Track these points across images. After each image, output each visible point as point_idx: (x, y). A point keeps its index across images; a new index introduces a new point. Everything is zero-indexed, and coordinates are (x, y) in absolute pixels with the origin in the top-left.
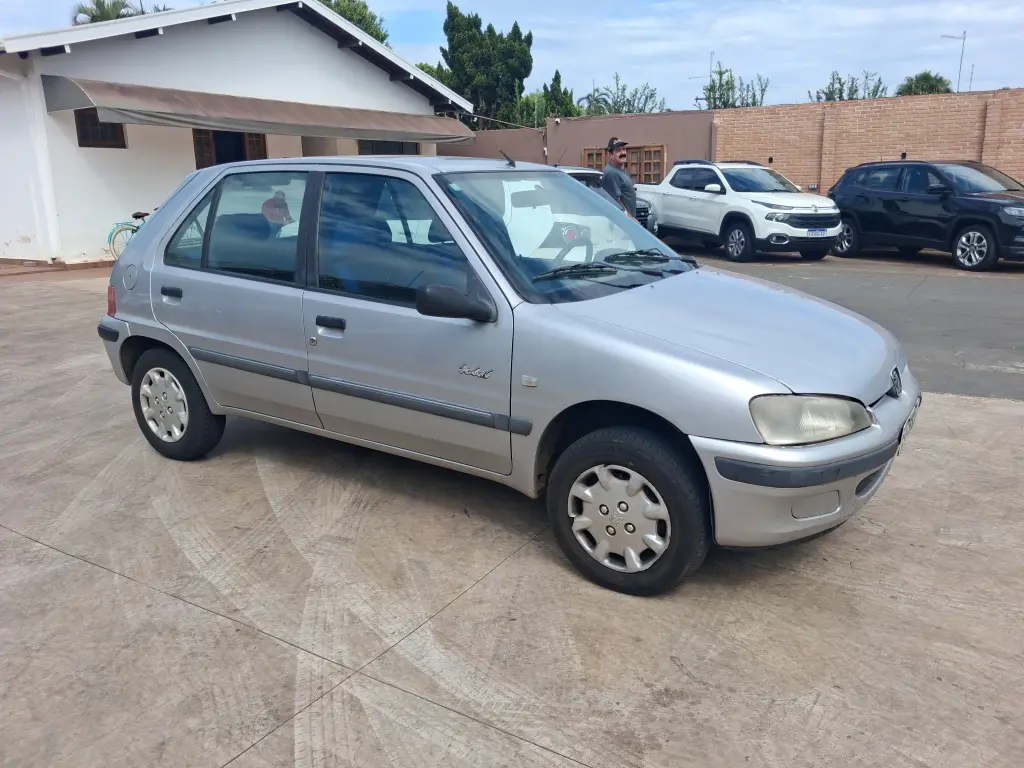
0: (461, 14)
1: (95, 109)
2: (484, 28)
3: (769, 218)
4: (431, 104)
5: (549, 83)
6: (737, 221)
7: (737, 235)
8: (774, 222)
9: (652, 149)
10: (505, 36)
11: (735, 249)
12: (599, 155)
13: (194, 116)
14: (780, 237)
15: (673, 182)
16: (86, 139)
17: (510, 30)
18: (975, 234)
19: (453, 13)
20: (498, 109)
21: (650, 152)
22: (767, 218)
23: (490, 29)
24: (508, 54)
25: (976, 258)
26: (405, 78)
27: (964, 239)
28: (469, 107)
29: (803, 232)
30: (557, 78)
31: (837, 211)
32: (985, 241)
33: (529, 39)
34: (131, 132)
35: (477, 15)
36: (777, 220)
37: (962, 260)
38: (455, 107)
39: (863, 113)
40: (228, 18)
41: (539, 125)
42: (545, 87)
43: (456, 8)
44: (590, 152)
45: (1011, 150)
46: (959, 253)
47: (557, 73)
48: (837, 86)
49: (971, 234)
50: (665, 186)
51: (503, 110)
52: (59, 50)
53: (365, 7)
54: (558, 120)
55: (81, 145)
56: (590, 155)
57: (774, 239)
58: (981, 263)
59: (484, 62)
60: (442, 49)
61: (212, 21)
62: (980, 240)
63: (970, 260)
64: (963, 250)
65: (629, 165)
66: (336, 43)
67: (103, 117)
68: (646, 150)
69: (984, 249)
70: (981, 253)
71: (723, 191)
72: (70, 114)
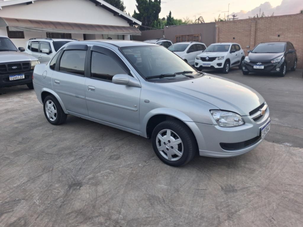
4: (128, 23)
5: (168, 15)
12: (179, 37)
21: (195, 36)
24: (153, 6)
26: (118, 15)
28: (140, 23)
30: (170, 13)
38: (135, 23)
41: (162, 28)
54: (167, 27)
56: (177, 38)
59: (146, 9)
60: (136, 5)
66: (95, 4)
68: (194, 35)
72: (5, 28)
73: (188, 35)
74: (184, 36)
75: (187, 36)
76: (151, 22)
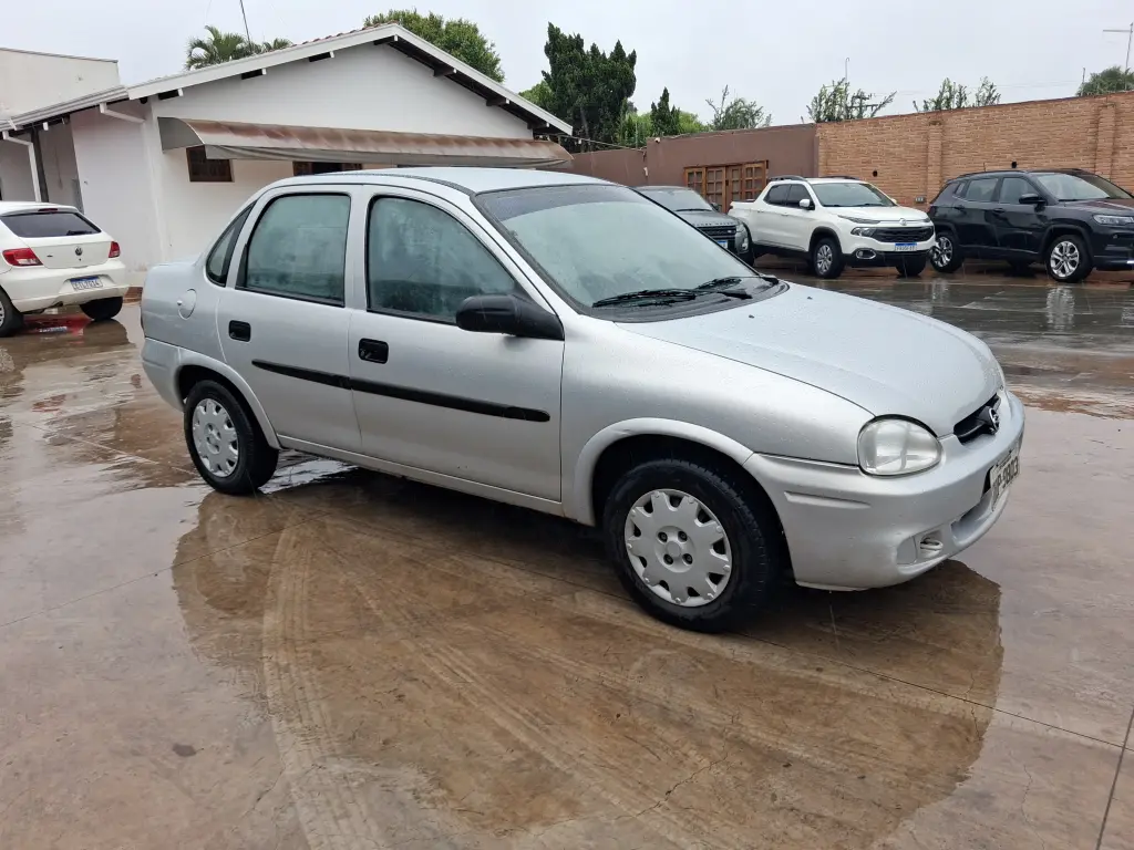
0: (562, 35)
1: (204, 146)
2: (587, 48)
3: (855, 232)
4: (529, 128)
5: (657, 101)
6: (824, 236)
7: (826, 250)
8: (860, 237)
9: (753, 166)
10: (608, 56)
11: (823, 265)
12: (699, 173)
13: (293, 150)
14: (867, 252)
15: (768, 200)
16: (196, 175)
17: (613, 49)
18: (1067, 244)
19: (554, 33)
20: (600, 129)
21: (750, 168)
22: (852, 233)
23: (594, 49)
24: (611, 74)
25: (1070, 269)
26: (502, 103)
27: (1057, 250)
28: (567, 129)
29: (890, 247)
30: (665, 96)
31: (931, 224)
32: (1076, 251)
33: (633, 58)
34: (237, 167)
35: (579, 36)
36: (864, 235)
37: (1055, 271)
38: (553, 129)
39: (969, 121)
40: (327, 55)
41: (640, 145)
42: (653, 106)
43: (558, 30)
44: (690, 171)
45: (1127, 156)
46: (1053, 264)
47: (666, 91)
48: (947, 94)
49: (1063, 244)
50: (760, 203)
51: (605, 131)
52: (174, 94)
53: (476, 30)
54: (658, 139)
55: (192, 180)
56: (691, 174)
57: (861, 253)
58: (1074, 273)
59: (585, 84)
60: (544, 73)
61: (313, 59)
62: (1072, 250)
63: (1063, 271)
64: (1057, 261)
65: (730, 184)
66: (431, 72)
67: (210, 155)
68: (747, 166)
69: (1077, 259)
70: (1073, 263)
71: (812, 207)
72: (183, 152)
73: (727, 167)
74: (715, 170)
75: (724, 169)
76: (601, 125)
